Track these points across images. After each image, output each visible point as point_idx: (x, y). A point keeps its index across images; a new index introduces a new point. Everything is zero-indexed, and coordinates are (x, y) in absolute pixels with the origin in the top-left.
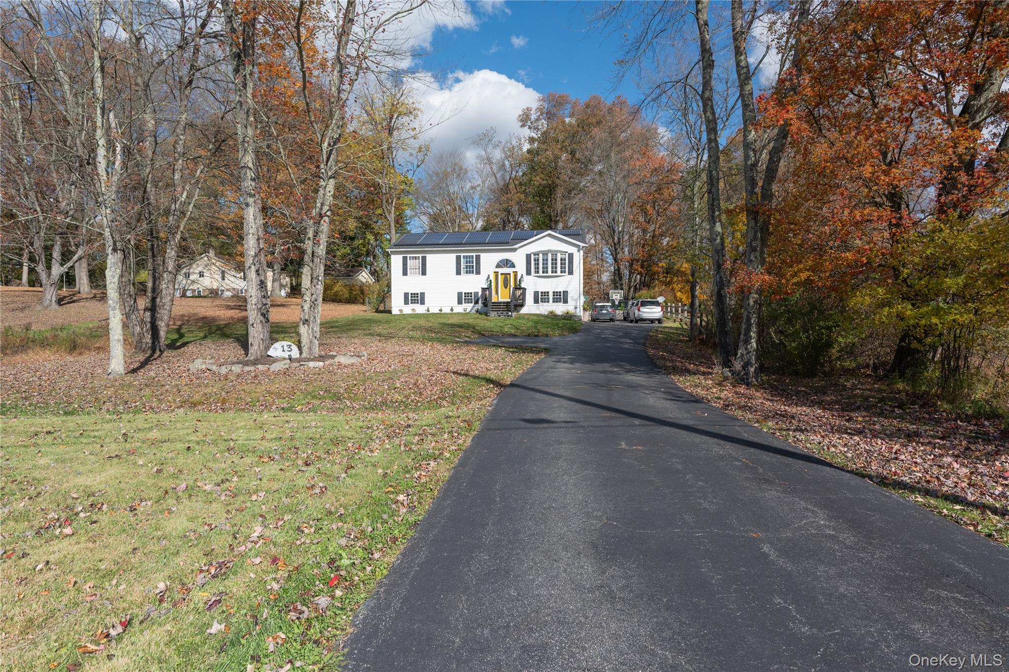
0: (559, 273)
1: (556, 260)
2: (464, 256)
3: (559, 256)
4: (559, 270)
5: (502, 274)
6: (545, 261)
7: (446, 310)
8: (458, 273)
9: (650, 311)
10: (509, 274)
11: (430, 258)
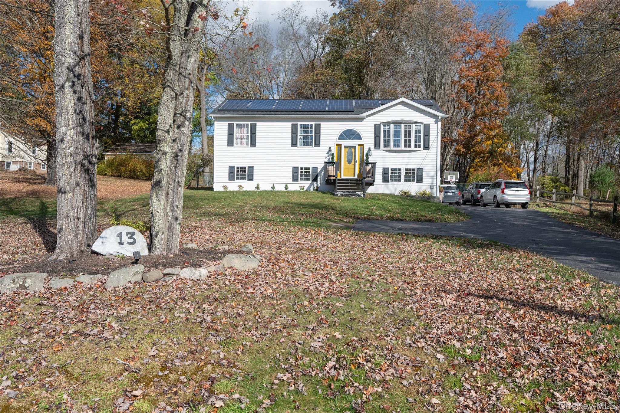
0: (413, 147)
1: (410, 132)
2: (301, 125)
3: (413, 127)
4: (413, 143)
5: (345, 147)
6: (397, 132)
7: (280, 188)
8: (294, 144)
9: (516, 193)
10: (354, 147)
11: (260, 125)
